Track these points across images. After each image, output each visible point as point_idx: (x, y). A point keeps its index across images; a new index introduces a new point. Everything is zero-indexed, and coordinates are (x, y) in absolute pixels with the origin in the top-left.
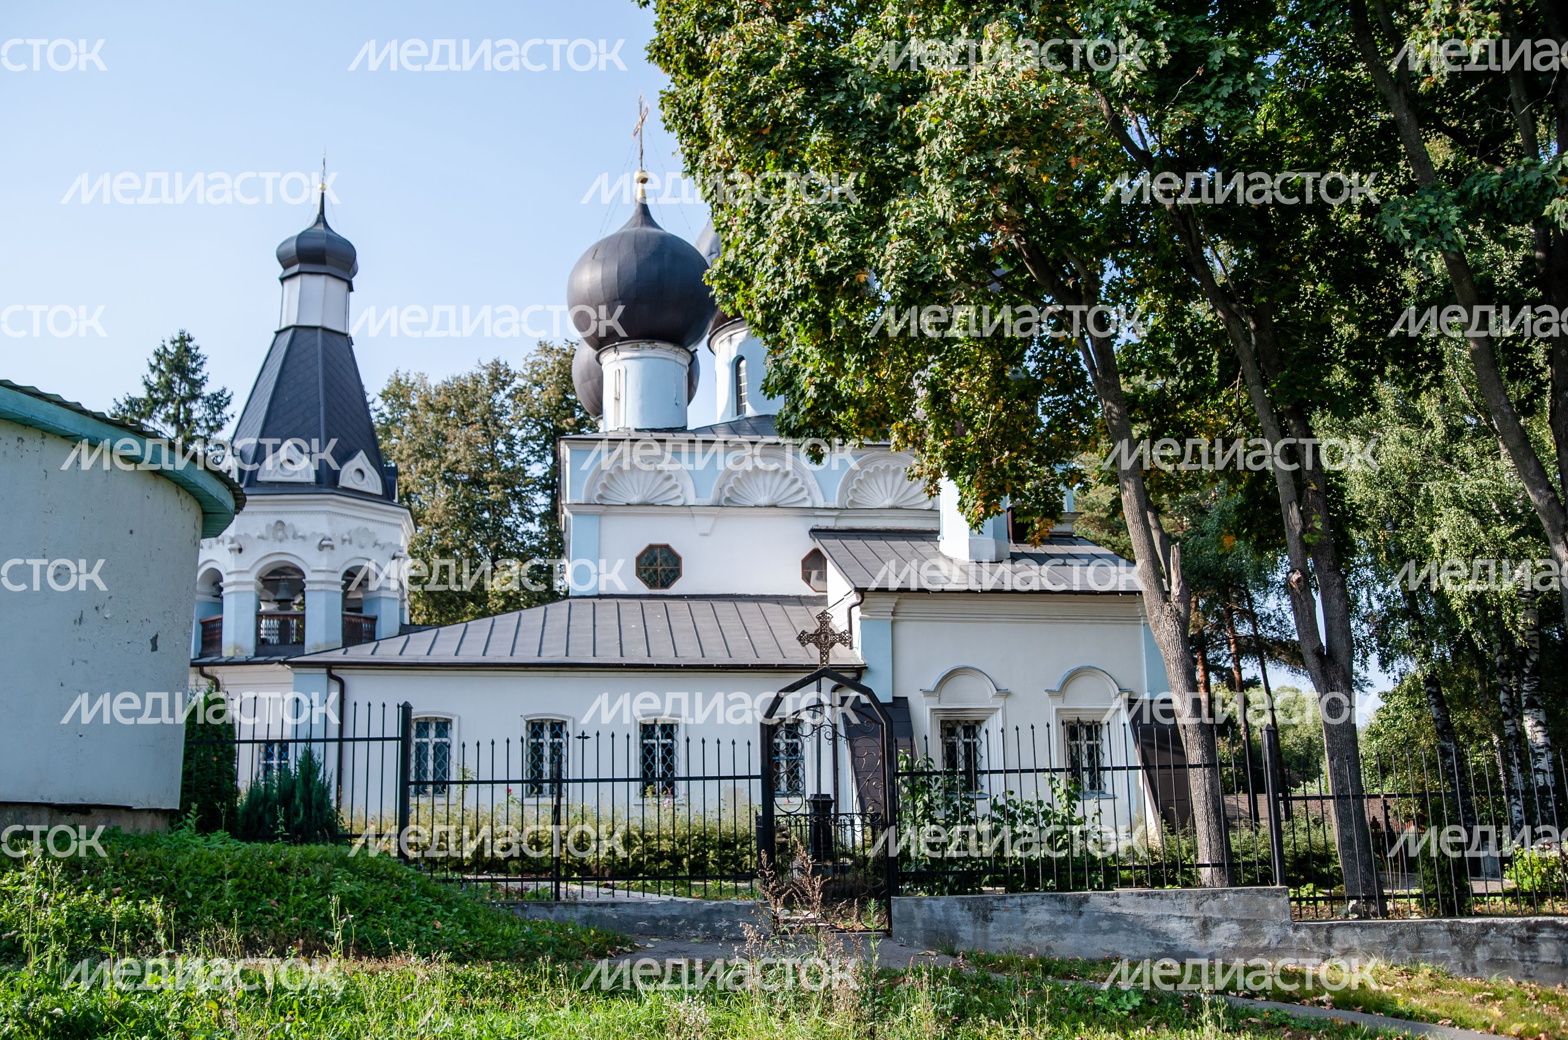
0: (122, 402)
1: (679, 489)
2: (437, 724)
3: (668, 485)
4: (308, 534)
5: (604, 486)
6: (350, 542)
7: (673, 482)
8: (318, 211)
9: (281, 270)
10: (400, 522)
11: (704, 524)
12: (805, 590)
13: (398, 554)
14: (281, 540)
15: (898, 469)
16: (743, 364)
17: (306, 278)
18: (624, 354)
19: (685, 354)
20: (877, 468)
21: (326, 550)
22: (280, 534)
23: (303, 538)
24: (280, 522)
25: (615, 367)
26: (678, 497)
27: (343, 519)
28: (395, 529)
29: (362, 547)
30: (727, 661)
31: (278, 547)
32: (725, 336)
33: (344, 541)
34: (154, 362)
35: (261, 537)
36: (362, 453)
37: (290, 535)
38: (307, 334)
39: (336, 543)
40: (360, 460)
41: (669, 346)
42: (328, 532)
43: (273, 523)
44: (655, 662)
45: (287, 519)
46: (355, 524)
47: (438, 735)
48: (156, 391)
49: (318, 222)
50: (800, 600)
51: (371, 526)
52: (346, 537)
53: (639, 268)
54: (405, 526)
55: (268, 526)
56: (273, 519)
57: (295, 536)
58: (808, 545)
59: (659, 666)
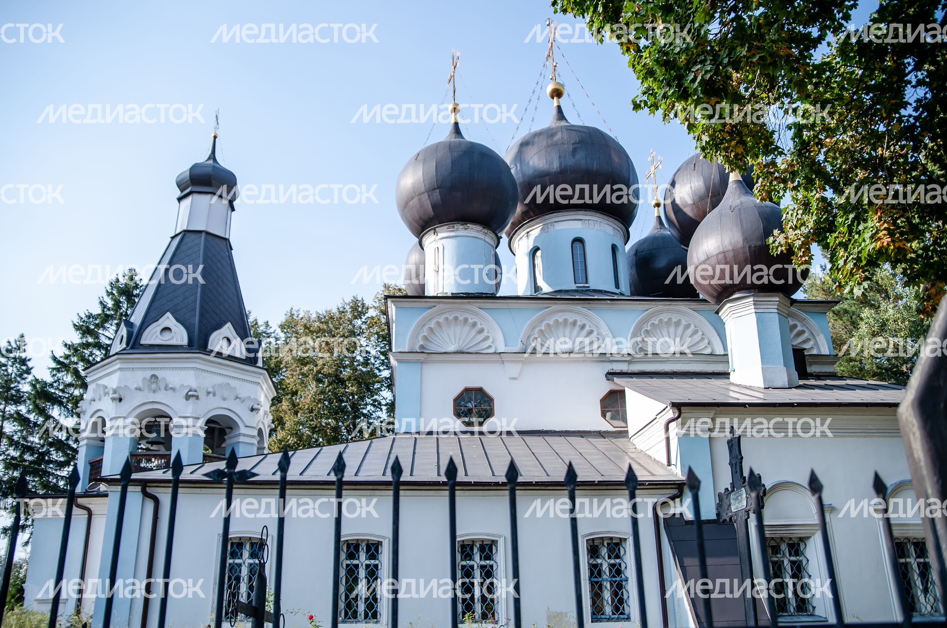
0: (83, 316)
1: (491, 340)
2: (252, 545)
3: (481, 337)
4: (177, 387)
5: (425, 338)
6: (214, 395)
7: (485, 334)
8: (210, 152)
9: (180, 192)
10: (260, 381)
11: (513, 369)
12: (604, 426)
13: (256, 406)
14: (154, 392)
15: (680, 321)
16: (539, 253)
17: (196, 196)
18: (441, 235)
19: (493, 235)
20: (661, 321)
21: (192, 400)
22: (154, 386)
23: (173, 389)
24: (154, 376)
25: (434, 245)
26: (490, 347)
27: (209, 375)
28: (254, 386)
29: (224, 399)
30: (544, 479)
31: (152, 397)
32: (522, 233)
33: (209, 393)
34: (109, 288)
35: (139, 389)
36: (229, 325)
37: (162, 387)
38: (193, 236)
39: (202, 394)
40: (228, 329)
41: (478, 228)
42: (194, 386)
43: (148, 377)
44: (472, 480)
45: (160, 374)
46: (219, 380)
47: (252, 555)
48: (109, 309)
49: (209, 159)
50: (601, 434)
51: (233, 383)
52: (210, 390)
53: (453, 162)
54: (265, 386)
55: (144, 379)
56: (149, 373)
57: (166, 388)
58: (605, 387)
59: (477, 484)
